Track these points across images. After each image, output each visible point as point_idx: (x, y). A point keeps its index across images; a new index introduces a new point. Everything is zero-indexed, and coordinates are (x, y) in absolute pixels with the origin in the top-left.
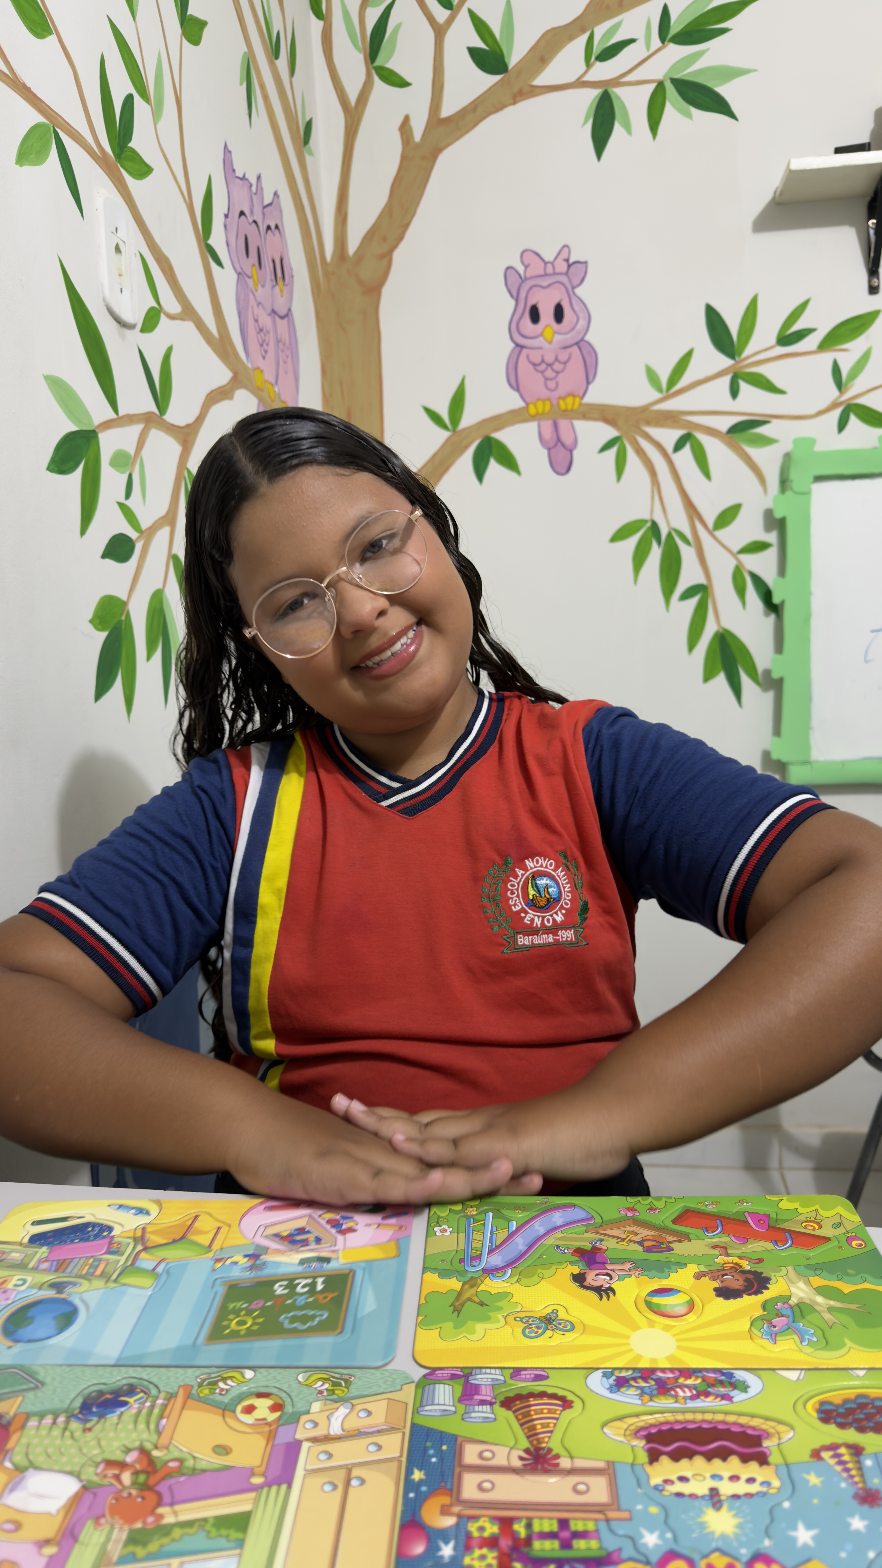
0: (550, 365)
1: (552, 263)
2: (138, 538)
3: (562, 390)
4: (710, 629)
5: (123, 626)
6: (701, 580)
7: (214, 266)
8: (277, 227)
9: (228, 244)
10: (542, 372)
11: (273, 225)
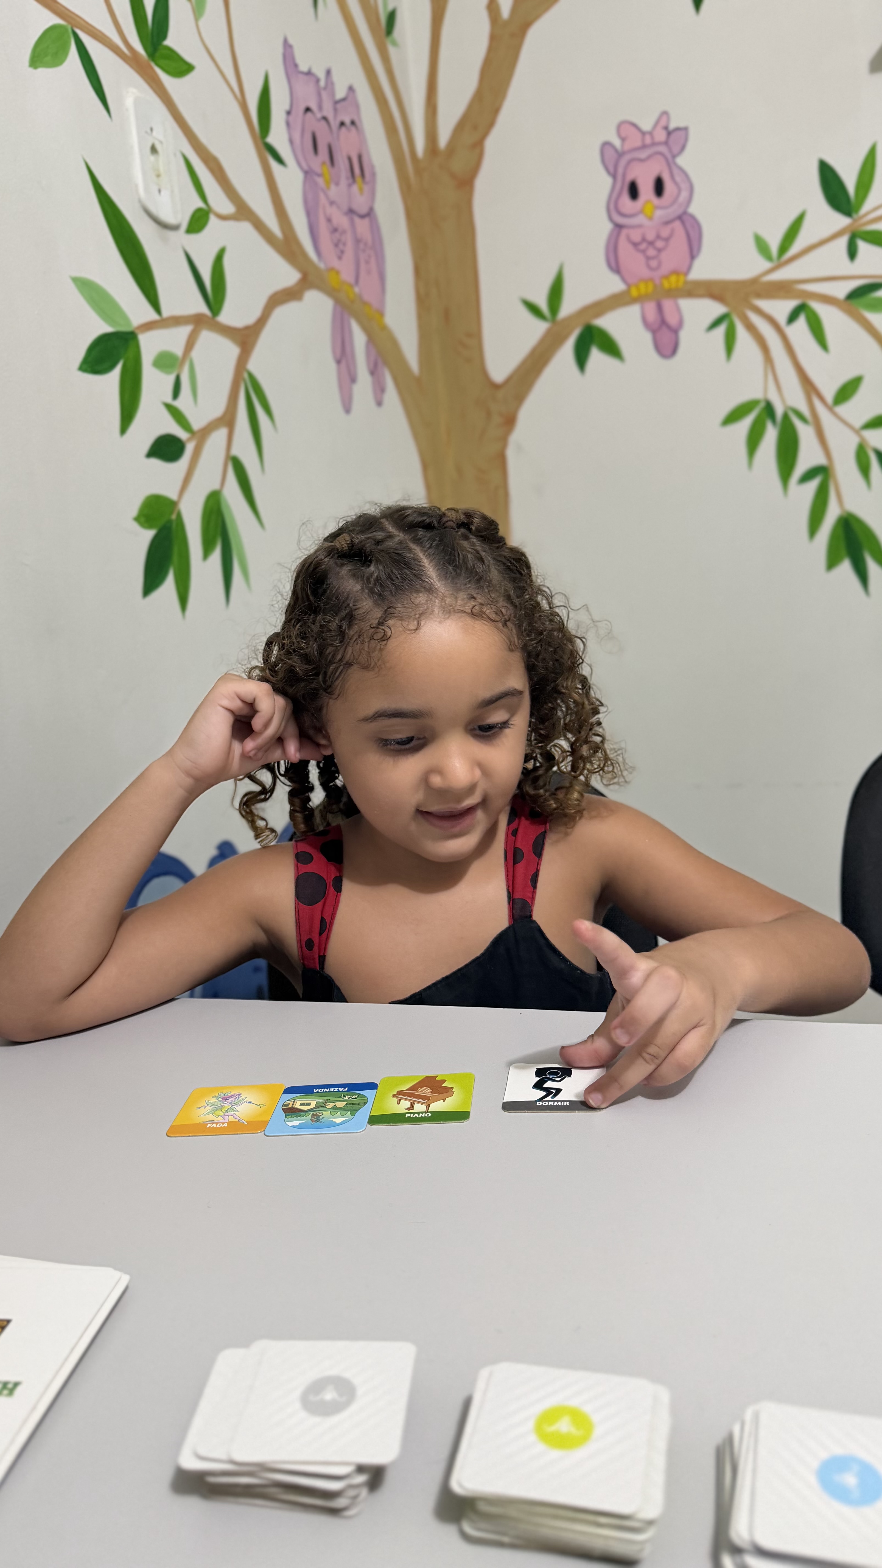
0: (651, 243)
1: (651, 133)
2: (189, 439)
3: (665, 269)
4: (832, 514)
5: (174, 526)
6: (821, 460)
7: (274, 165)
8: (353, 123)
9: (291, 142)
10: (644, 252)
11: (348, 122)
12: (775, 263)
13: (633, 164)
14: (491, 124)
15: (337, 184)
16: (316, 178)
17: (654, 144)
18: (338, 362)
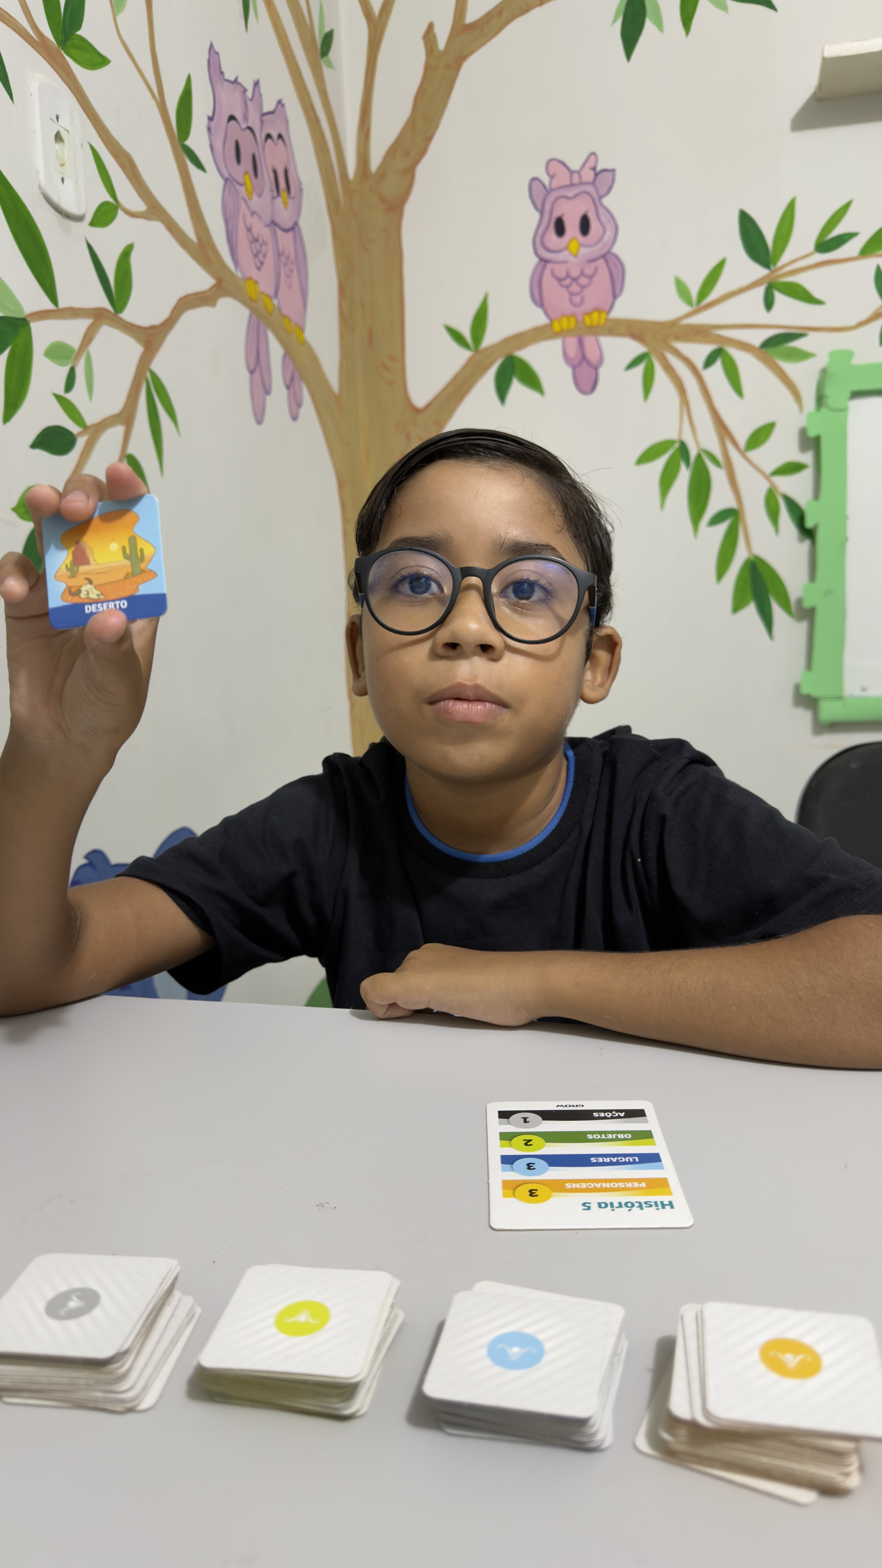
0: (575, 280)
1: (578, 172)
2: (80, 434)
3: (587, 306)
4: (741, 556)
6: (732, 503)
7: (191, 167)
8: (280, 136)
9: (212, 147)
10: (567, 287)
11: (275, 135)
12: (695, 307)
13: (560, 201)
14: (423, 152)
15: (260, 195)
16: (238, 187)
17: (581, 183)
18: (252, 372)
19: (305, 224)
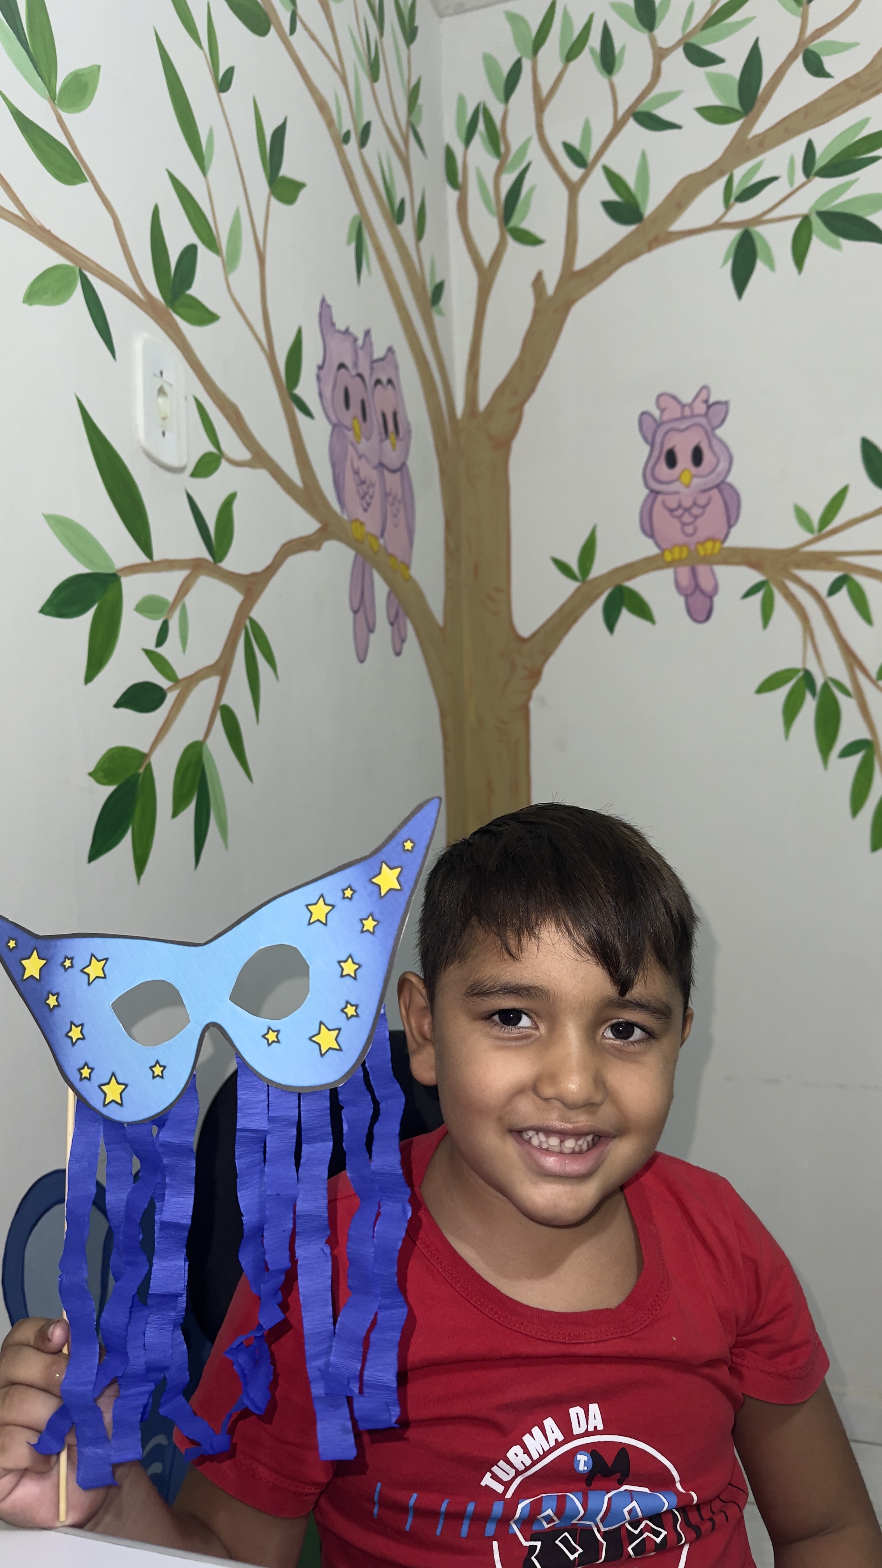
0: (687, 510)
1: (691, 405)
2: (171, 689)
3: (701, 535)
4: (877, 791)
5: (140, 780)
6: (866, 735)
7: (300, 416)
8: (390, 381)
9: (321, 395)
10: (679, 517)
11: (384, 380)
12: (816, 534)
13: (671, 433)
14: (532, 390)
15: (368, 439)
16: (346, 431)
17: (693, 416)
18: (355, 612)
19: (412, 464)
